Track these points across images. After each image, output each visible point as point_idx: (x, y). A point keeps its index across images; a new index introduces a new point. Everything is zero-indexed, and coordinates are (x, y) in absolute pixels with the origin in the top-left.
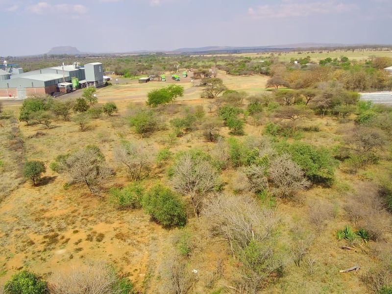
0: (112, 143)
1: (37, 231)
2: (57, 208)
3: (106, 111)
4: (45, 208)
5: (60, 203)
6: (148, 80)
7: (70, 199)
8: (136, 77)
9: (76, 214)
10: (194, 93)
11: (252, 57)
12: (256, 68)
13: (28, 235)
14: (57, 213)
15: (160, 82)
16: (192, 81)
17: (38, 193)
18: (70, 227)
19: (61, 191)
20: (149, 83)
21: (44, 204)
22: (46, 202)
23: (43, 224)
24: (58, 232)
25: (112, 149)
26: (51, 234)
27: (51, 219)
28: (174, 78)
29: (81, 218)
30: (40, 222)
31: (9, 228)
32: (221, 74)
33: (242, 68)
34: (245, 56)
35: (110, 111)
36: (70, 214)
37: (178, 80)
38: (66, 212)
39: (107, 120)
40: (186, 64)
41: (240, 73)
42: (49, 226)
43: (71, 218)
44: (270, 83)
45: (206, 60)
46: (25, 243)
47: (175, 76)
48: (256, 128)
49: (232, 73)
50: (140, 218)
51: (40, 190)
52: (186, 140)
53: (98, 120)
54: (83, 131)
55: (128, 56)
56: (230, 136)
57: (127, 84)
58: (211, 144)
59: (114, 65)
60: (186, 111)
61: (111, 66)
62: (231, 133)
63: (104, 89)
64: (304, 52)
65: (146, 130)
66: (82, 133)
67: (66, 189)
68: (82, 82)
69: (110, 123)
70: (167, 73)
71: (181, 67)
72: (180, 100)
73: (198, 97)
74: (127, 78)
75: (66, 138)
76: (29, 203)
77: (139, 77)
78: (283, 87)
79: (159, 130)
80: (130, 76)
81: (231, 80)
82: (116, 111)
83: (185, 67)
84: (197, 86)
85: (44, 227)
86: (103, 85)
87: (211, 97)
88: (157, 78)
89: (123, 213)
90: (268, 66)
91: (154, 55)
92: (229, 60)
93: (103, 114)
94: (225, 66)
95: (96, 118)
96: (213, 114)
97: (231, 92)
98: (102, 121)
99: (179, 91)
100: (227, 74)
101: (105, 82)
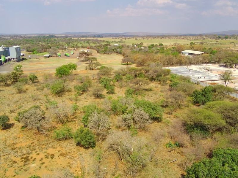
0: (40, 100)
1: (15, 155)
2: (21, 142)
3: (31, 79)
4: (14, 142)
5: (23, 139)
6: (50, 56)
7: (27, 136)
8: (41, 54)
9: (34, 144)
10: (81, 66)
11: (110, 40)
12: (114, 50)
13: (11, 158)
14: (23, 145)
15: (58, 58)
16: (78, 58)
17: (7, 134)
18: (34, 152)
19: (20, 132)
20: (50, 58)
21: (13, 140)
23: (17, 152)
24: (28, 155)
26: (24, 156)
27: (20, 148)
28: (66, 55)
29: (37, 147)
30: (15, 150)
32: (95, 54)
33: (106, 49)
34: (106, 40)
35: (33, 80)
36: (31, 144)
37: (69, 57)
38: (28, 143)
39: (32, 85)
40: (71, 45)
41: (105, 52)
42: (21, 152)
43: (32, 147)
44: (124, 61)
45: (82, 42)
46: (12, 162)
47: (67, 54)
48: (120, 89)
49: (101, 53)
50: (70, 145)
51: (7, 132)
52: (83, 98)
53: (26, 85)
54: (20, 93)
55: (30, 37)
56: (107, 94)
57: (36, 58)
58: (98, 100)
59: (24, 44)
60: (81, 79)
61: (22, 44)
62: (108, 93)
63: (22, 62)
64: (139, 39)
65: (60, 92)
66: (19, 94)
67: (23, 131)
68: (7, 58)
69: (35, 87)
70: (61, 51)
71: (69, 47)
72: (74, 71)
73: (84, 69)
74: (35, 55)
75: (10, 98)
76: (4, 140)
77: (43, 54)
78: (131, 63)
79: (66, 92)
80: (36, 53)
81: (100, 57)
82: (37, 80)
83: (71, 47)
84: (82, 61)
85: (18, 153)
86: (21, 59)
87: (91, 69)
88: (54, 54)
89: (60, 142)
90: (121, 48)
91: (48, 36)
92: (97, 43)
93: (29, 81)
94: (95, 47)
95: (25, 84)
96: (96, 80)
97: (105, 68)
98: (28, 86)
99: (74, 67)
100: (98, 53)
101: (21, 57)
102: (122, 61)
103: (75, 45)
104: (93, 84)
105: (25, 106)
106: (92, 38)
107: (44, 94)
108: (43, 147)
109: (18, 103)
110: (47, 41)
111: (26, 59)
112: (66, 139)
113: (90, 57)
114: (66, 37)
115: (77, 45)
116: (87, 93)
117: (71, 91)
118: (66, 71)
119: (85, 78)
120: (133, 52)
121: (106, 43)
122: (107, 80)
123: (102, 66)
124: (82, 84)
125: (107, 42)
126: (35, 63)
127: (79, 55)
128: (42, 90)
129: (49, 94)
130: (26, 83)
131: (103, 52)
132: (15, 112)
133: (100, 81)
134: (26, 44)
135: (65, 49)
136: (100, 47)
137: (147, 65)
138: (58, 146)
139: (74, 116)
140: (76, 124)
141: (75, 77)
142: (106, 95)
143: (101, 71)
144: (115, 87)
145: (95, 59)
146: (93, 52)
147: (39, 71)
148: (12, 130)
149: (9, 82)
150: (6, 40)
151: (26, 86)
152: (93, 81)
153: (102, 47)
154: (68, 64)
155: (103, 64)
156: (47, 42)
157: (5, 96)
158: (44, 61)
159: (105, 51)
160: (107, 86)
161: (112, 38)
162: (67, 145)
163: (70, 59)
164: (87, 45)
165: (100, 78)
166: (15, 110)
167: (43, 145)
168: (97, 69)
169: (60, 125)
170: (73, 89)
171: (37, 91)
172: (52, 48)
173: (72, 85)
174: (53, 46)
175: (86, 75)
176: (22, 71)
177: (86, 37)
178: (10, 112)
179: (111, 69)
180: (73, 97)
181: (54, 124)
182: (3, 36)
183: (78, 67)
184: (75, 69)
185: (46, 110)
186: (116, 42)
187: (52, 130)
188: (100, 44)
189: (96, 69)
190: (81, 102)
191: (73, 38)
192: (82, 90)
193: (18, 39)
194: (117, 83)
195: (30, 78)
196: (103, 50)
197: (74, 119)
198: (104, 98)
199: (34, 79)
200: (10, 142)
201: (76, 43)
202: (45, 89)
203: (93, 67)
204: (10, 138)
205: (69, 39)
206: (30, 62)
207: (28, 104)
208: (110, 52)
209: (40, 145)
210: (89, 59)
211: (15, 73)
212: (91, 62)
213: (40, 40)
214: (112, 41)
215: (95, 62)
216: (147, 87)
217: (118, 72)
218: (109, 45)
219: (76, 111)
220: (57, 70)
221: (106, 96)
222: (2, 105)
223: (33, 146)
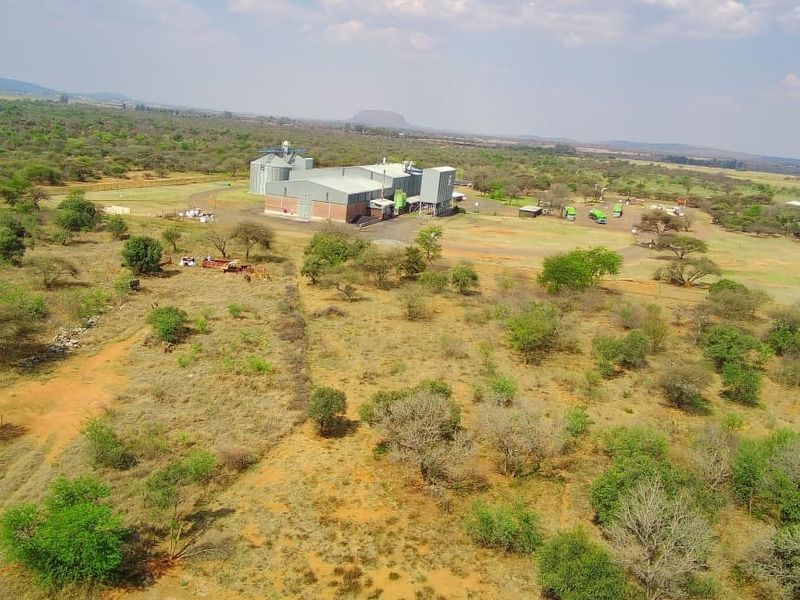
0: (465, 362)
1: (321, 550)
2: (359, 501)
3: (456, 280)
4: (337, 494)
5: (367, 492)
6: (539, 213)
7: (383, 485)
8: (514, 201)
9: (394, 528)
10: (637, 263)
12: (784, 221)
13: (306, 555)
14: (360, 516)
15: (564, 222)
16: (634, 231)
17: (326, 455)
18: (384, 560)
19: (368, 461)
20: (540, 218)
21: (336, 487)
22: (340, 483)
23: (333, 537)
24: (360, 566)
25: (464, 378)
26: (348, 567)
27: (348, 526)
28: (593, 216)
29: (403, 543)
30: (328, 529)
31: (273, 528)
32: (701, 226)
33: (754, 216)
34: (758, 181)
35: (465, 285)
36: (384, 524)
37: (603, 223)
38: (375, 517)
39: (455, 301)
40: (622, 183)
41: (745, 226)
42: (344, 544)
43: (384, 536)
45: (663, 178)
46: (301, 575)
47: (597, 213)
48: (784, 392)
49: (727, 225)
50: (521, 581)
51: (329, 448)
52: (620, 391)
53: (438, 296)
54: (411, 320)
55: (498, 146)
56: (721, 401)
57: (495, 215)
58: (677, 415)
59: (472, 165)
60: (625, 315)
61: (466, 165)
62: (726, 394)
63: (451, 220)
65: (537, 348)
66: (409, 323)
67: (378, 459)
68: (412, 200)
69: (462, 311)
70: (580, 200)
71: (609, 190)
72: (607, 279)
73: (646, 276)
74: (496, 201)
75: (379, 329)
76: (309, 476)
77: (520, 202)
79: (561, 350)
80: (501, 197)
81: (722, 240)
82: (476, 285)
83: (619, 191)
84: (645, 245)
85: (334, 544)
86: (448, 210)
87: (676, 282)
88: (556, 209)
89: (485, 555)
91: (552, 149)
92: (719, 187)
93: (450, 286)
94: (709, 203)
95: (436, 293)
96: (684, 331)
97: (732, 287)
98: (445, 301)
99: (610, 263)
100: (715, 223)
101: (453, 204)
103: (634, 186)
104: (668, 344)
105: (413, 368)
106: (705, 170)
107: (484, 340)
108: (422, 550)
109: (397, 352)
110: (546, 163)
111: (464, 211)
112: (511, 549)
113: (682, 234)
114: (611, 157)
115: (640, 186)
116: (636, 376)
117: (579, 352)
118: (579, 275)
119: (643, 312)
121: (756, 193)
122: (733, 339)
123: (724, 277)
124: (626, 334)
125: (761, 187)
126: (486, 229)
127: (639, 222)
128: (481, 323)
129: (500, 345)
130: (438, 291)
131: (739, 223)
132: (376, 380)
133: (703, 335)
134: (478, 164)
135: (597, 195)
136: (730, 203)
138: (474, 567)
139: (565, 459)
140: (565, 497)
141: (608, 300)
142: (718, 406)
143: (717, 301)
144: (766, 380)
145: (700, 246)
146: (696, 218)
147: (491, 256)
148: (345, 445)
149: (392, 276)
150: (427, 147)
151: (438, 301)
152: (673, 332)
153: (739, 205)
154: (593, 248)
155: (729, 272)
156: (542, 166)
157: (366, 317)
159: (745, 219)
160: (727, 366)
161: (784, 176)
162: (507, 576)
163: (606, 233)
164: (681, 190)
165: (705, 327)
166: (378, 376)
167: (425, 542)
168: (701, 286)
169: (505, 482)
170: (587, 349)
171: (466, 327)
172: (553, 186)
173: (589, 329)
174: (559, 181)
175: (651, 301)
176: (438, 248)
177: (682, 160)
178: (362, 376)
179: (762, 297)
180: (579, 376)
181: (484, 468)
182: (422, 133)
183: (627, 265)
184: (613, 271)
185: (475, 402)
187: (470, 489)
188: (731, 193)
189: (696, 285)
190: (607, 409)
191: (632, 162)
192: (621, 357)
193: (461, 147)
194: (774, 363)
195: (454, 276)
196: (740, 215)
197: (563, 473)
198: (707, 412)
199: (466, 283)
200: (324, 489)
201: (639, 181)
202: (493, 324)
203: (685, 277)
204: (330, 476)
205: (620, 164)
206: (474, 221)
207: (426, 363)
208: (767, 229)
209: (414, 539)
210: (678, 241)
211: (417, 251)
212: (680, 253)
213: (526, 157)
214: (784, 189)
215: (696, 255)
217: (789, 315)
218: (768, 201)
219: (578, 440)
220: (547, 263)
221: (716, 408)
222: (350, 347)
223: (391, 534)
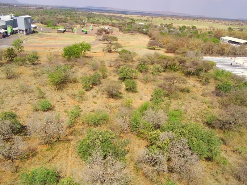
3: (29, 60)
6: (65, 31)
8: (56, 27)
10: (97, 46)
11: (135, 18)
12: (139, 29)
15: (74, 34)
16: (96, 36)
20: (65, 33)
28: (83, 31)
32: (116, 33)
33: (130, 28)
34: (131, 18)
37: (86, 33)
39: (30, 68)
40: (92, 20)
41: (128, 31)
44: (150, 44)
45: (104, 18)
47: (84, 30)
48: (144, 85)
49: (123, 31)
52: (92, 95)
54: (10, 79)
55: (51, 9)
56: (126, 92)
57: (49, 32)
58: (112, 101)
59: (41, 15)
60: (93, 66)
62: (127, 90)
63: (32, 36)
64: (168, 19)
68: (15, 29)
70: (78, 26)
71: (88, 22)
73: (100, 50)
74: (49, 28)
77: (58, 27)
78: (159, 47)
80: (51, 26)
81: (122, 36)
82: (39, 60)
83: (91, 22)
84: (99, 40)
86: (31, 32)
87: (110, 51)
88: (70, 29)
90: (147, 28)
92: (120, 20)
94: (118, 25)
96: (113, 68)
97: (126, 52)
99: (87, 48)
100: (120, 31)
101: (33, 29)
102: (149, 44)
103: (96, 20)
106: (116, 15)
111: (37, 32)
113: (110, 35)
115: (97, 20)
116: (97, 88)
117: (78, 82)
120: (162, 34)
121: (131, 21)
123: (123, 49)
125: (132, 19)
127: (97, 32)
135: (84, 24)
136: (124, 24)
137: (181, 52)
141: (88, 60)
143: (121, 57)
144: (138, 81)
145: (115, 39)
146: (114, 30)
153: (126, 25)
155: (125, 47)
158: (56, 37)
159: (128, 29)
161: (137, 16)
163: (88, 37)
165: (119, 67)
168: (117, 52)
169: (44, 148)
172: (69, 21)
174: (71, 20)
175: (102, 59)
176: (22, 47)
179: (135, 54)
184: (89, 50)
186: (142, 21)
188: (124, 22)
189: (115, 52)
191: (95, 13)
194: (140, 75)
195: (28, 58)
196: (127, 28)
201: (97, 19)
203: (112, 49)
205: (91, 14)
208: (134, 32)
210: (109, 38)
212: (110, 42)
214: (138, 19)
215: (115, 42)
216: (183, 86)
217: (143, 59)
218: (134, 23)
